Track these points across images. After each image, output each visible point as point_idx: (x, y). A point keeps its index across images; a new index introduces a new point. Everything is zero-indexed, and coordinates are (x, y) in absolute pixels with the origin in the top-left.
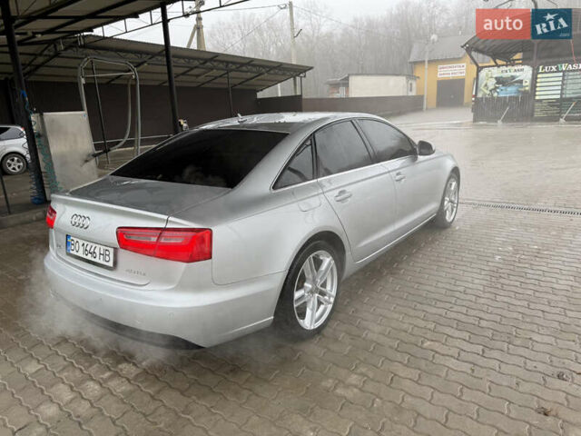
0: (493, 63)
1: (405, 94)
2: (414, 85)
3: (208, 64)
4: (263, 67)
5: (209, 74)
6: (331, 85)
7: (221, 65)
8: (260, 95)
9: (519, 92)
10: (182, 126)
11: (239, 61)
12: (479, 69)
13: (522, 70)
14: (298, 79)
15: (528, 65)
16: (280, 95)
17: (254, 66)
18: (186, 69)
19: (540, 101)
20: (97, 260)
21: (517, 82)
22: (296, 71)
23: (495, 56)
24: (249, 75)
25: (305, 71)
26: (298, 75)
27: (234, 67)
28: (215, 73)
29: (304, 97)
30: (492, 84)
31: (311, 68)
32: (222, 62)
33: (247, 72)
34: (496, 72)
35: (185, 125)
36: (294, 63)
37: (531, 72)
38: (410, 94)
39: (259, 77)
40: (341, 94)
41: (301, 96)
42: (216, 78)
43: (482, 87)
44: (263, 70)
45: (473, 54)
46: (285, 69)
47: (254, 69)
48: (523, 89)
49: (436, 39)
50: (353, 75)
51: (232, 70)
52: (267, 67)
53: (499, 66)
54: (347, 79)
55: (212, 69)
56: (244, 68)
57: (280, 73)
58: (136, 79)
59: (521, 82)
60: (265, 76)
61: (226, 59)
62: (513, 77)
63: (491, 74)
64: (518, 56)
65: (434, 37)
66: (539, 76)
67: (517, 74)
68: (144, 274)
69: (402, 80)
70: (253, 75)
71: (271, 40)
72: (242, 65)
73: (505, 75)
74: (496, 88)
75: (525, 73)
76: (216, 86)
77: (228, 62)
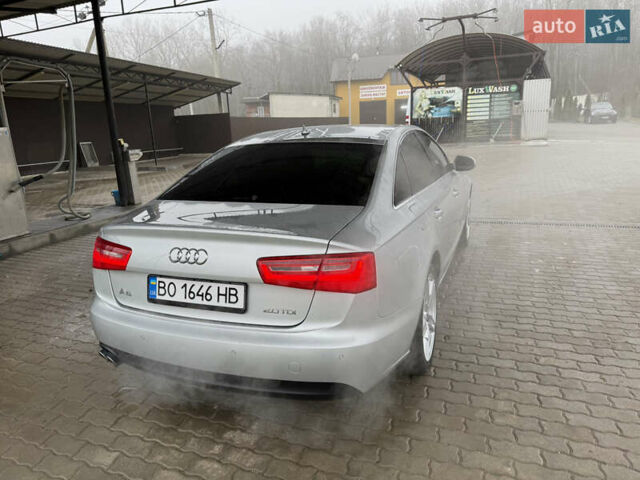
0: (422, 85)
1: (329, 116)
2: (337, 107)
3: (123, 75)
4: (186, 80)
5: (120, 87)
6: (247, 104)
7: (137, 77)
8: (178, 112)
9: (451, 113)
10: (123, 146)
11: (159, 72)
12: (413, 90)
13: (454, 91)
14: (223, 95)
15: (458, 86)
16: (192, 114)
17: (177, 79)
18: (93, 80)
19: (472, 121)
20: (214, 303)
21: (449, 103)
22: (220, 87)
23: (423, 78)
24: (168, 89)
25: (231, 87)
26: (223, 91)
27: (152, 79)
28: (128, 86)
29: (231, 115)
30: (426, 104)
31: (238, 84)
32: (138, 73)
33: (166, 85)
34: (431, 93)
35: (126, 145)
36: (217, 76)
37: (461, 94)
38: (334, 116)
39: (180, 92)
40: (260, 113)
41: (228, 114)
42: (128, 92)
43: (416, 108)
44: (186, 85)
45: (406, 74)
46: (209, 84)
47: (175, 83)
48: (454, 110)
49: (357, 58)
50: (273, 93)
51: (150, 83)
52: (190, 80)
53: (427, 88)
54: (267, 98)
55: (126, 81)
56: (164, 81)
57: (204, 87)
58: (69, 88)
59: (453, 103)
60: (187, 91)
61: (145, 70)
62: (445, 99)
63: (425, 95)
64: (442, 77)
65: (355, 56)
66: (469, 97)
67: (449, 95)
68: (294, 313)
69: (325, 101)
70: (173, 89)
71: (171, 51)
72: (162, 77)
73: (438, 96)
74: (430, 109)
75: (455, 94)
76: (127, 102)
77: (145, 74)
